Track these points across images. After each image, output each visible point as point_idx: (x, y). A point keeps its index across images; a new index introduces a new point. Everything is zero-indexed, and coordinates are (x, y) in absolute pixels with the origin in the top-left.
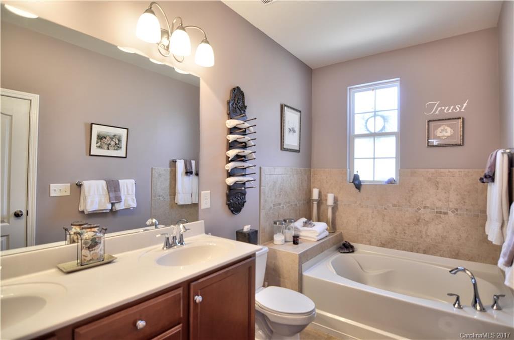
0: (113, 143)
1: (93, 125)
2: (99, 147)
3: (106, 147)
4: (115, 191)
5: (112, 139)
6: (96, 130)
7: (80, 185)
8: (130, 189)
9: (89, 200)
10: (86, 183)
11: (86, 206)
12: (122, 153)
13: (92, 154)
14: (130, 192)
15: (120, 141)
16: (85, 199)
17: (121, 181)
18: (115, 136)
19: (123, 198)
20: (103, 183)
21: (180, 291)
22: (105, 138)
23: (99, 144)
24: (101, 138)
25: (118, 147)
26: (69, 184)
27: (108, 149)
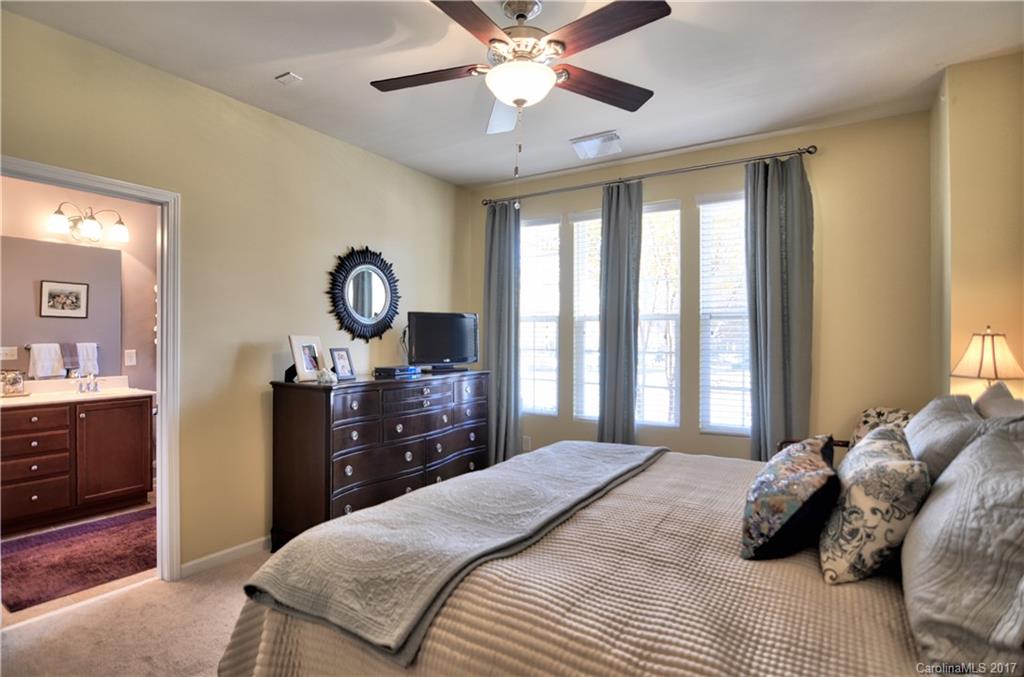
0: (69, 302)
1: (44, 284)
2: (52, 306)
3: (60, 306)
4: (71, 356)
5: (68, 297)
6: (47, 288)
7: (28, 349)
8: (91, 354)
9: (39, 365)
10: (35, 347)
11: (35, 371)
12: (81, 312)
13: (43, 314)
14: (91, 357)
15: (77, 298)
16: (34, 364)
17: (78, 345)
18: (71, 293)
19: (81, 363)
20: (56, 347)
21: (67, 408)
22: (59, 296)
23: (51, 303)
24: (52, 296)
25: (75, 305)
26: (16, 348)
27: (63, 308)
